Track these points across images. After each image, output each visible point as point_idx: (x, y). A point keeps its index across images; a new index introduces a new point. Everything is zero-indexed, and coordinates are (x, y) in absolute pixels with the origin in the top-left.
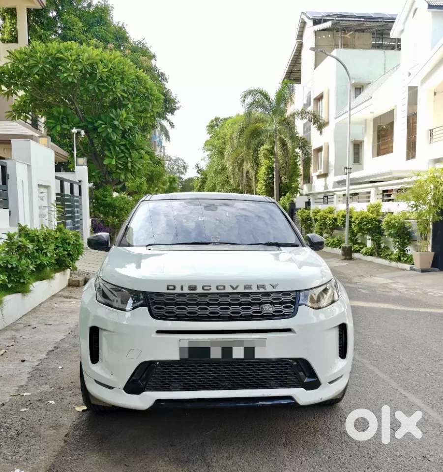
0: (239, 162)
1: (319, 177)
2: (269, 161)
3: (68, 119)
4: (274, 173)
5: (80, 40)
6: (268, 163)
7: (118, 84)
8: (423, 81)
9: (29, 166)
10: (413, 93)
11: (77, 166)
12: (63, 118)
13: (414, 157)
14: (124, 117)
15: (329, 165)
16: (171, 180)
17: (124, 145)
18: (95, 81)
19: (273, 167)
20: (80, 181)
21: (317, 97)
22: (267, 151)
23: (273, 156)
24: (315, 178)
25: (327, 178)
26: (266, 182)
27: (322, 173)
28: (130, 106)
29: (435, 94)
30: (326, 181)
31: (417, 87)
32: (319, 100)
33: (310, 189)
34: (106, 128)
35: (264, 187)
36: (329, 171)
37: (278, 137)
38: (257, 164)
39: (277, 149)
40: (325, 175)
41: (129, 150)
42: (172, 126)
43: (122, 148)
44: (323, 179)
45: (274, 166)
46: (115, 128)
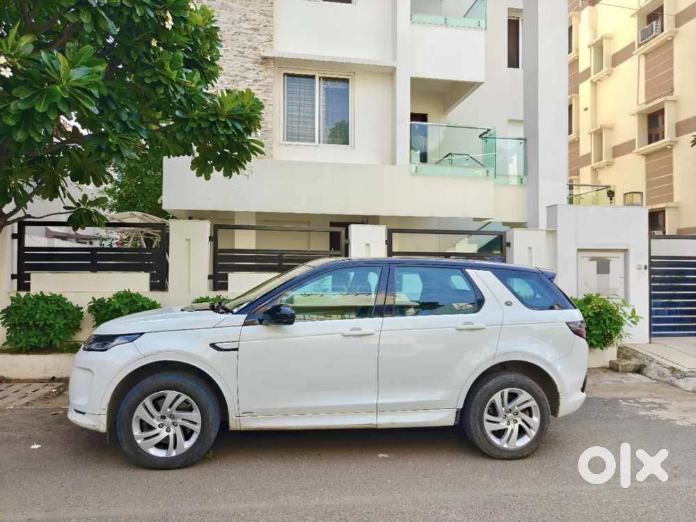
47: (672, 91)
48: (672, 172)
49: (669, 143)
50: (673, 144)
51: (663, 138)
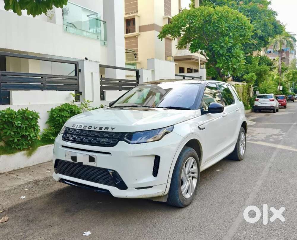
3: (199, 46)
5: (224, 3)
7: (224, 24)
9: (153, 71)
11: (200, 69)
12: (196, 45)
14: (227, 40)
16: (294, 73)
17: (229, 56)
18: (212, 24)
20: (201, 77)
28: (231, 34)
34: (217, 47)
41: (230, 58)
42: (295, 40)
43: (227, 57)
46: (222, 47)
47: (137, 11)
48: (137, 47)
49: (137, 35)
50: (138, 35)
51: (135, 32)
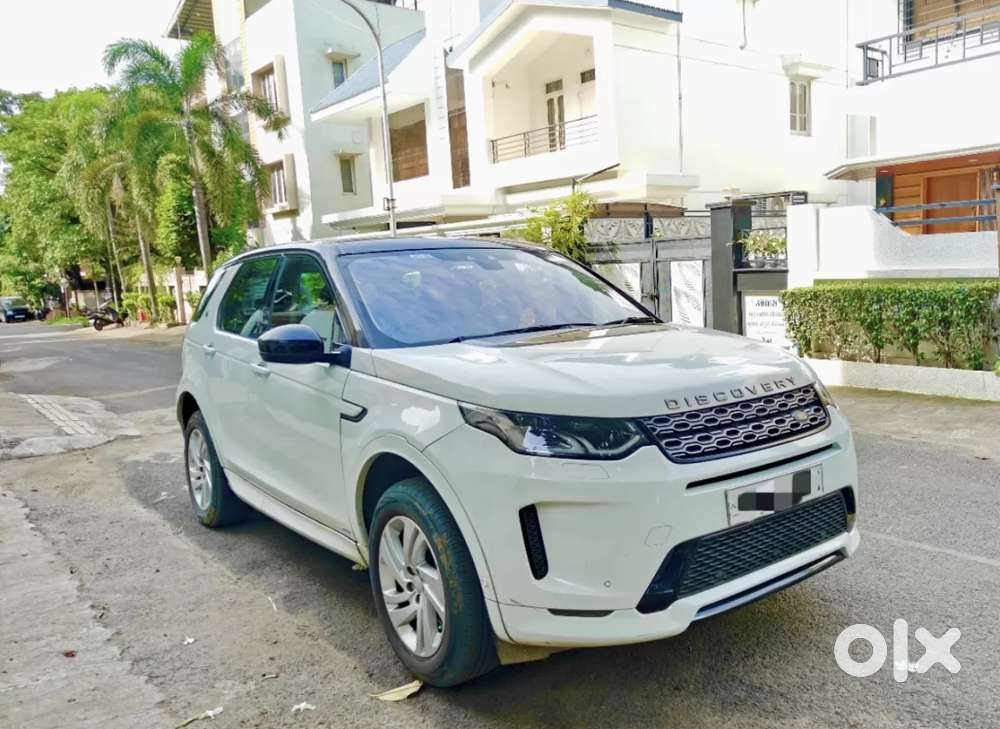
0: (102, 185)
1: (276, 216)
2: (182, 185)
4: (196, 208)
6: (179, 189)
8: (475, 62)
10: (455, 80)
13: (467, 182)
15: (299, 194)
19: (191, 197)
21: (260, 70)
22: (175, 165)
23: (189, 176)
24: (269, 218)
25: (298, 218)
26: (176, 224)
27: (288, 208)
29: (493, 84)
30: (294, 223)
31: (461, 71)
32: (264, 78)
33: (262, 237)
35: (174, 235)
36: (301, 206)
37: (196, 141)
38: (153, 192)
39: (199, 163)
40: (293, 213)
44: (287, 222)
45: (194, 194)
